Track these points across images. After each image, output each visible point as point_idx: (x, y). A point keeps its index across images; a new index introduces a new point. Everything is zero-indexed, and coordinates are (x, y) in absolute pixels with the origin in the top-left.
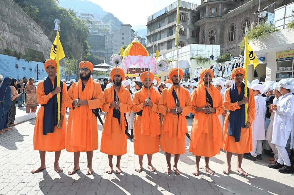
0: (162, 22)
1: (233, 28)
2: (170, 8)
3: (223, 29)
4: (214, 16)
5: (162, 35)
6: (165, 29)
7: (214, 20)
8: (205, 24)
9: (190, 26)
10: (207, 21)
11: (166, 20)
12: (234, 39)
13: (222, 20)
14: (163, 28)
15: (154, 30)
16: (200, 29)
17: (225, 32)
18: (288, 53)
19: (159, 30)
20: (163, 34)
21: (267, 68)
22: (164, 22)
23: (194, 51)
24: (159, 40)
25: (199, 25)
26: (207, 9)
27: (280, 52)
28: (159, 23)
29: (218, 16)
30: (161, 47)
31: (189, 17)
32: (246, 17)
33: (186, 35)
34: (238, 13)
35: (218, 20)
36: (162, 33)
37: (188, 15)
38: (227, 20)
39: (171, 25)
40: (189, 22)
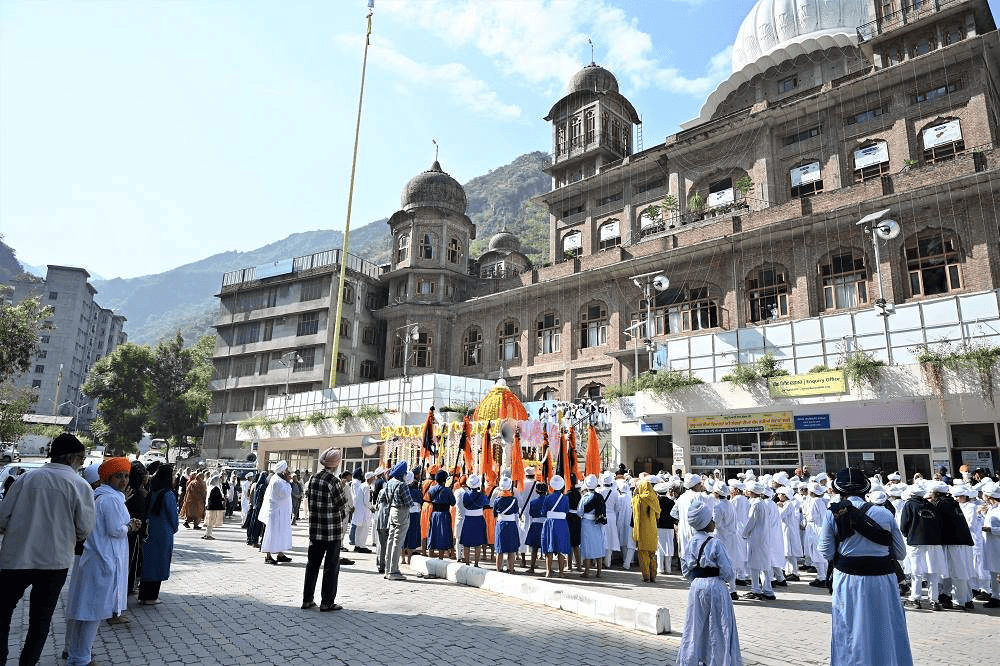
0: (278, 293)
1: (474, 336)
2: (309, 264)
3: (448, 335)
4: (429, 303)
5: (277, 328)
6: (288, 316)
7: (429, 310)
8: (404, 317)
9: (361, 316)
10: (412, 312)
11: (295, 291)
12: (479, 361)
13: (446, 314)
14: (280, 310)
15: (247, 311)
16: (388, 328)
17: (454, 343)
18: (711, 421)
19: (266, 313)
20: (283, 326)
21: (675, 446)
22: (285, 295)
23: (442, 390)
24: (265, 340)
25: (388, 316)
26: (411, 283)
27: (694, 418)
28: (266, 294)
29: (438, 304)
30: (271, 362)
31: (359, 292)
32: (509, 318)
33: (350, 338)
34: (488, 305)
35: (438, 312)
36: (277, 324)
37: (359, 289)
38: (459, 316)
39: (310, 306)
40: (358, 306)
